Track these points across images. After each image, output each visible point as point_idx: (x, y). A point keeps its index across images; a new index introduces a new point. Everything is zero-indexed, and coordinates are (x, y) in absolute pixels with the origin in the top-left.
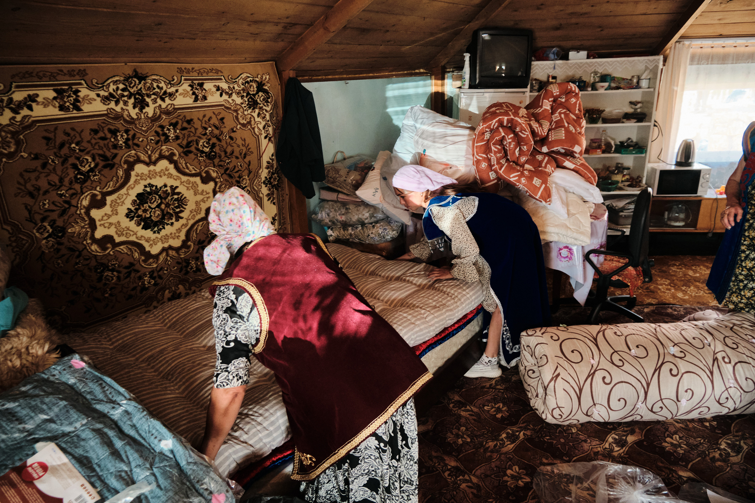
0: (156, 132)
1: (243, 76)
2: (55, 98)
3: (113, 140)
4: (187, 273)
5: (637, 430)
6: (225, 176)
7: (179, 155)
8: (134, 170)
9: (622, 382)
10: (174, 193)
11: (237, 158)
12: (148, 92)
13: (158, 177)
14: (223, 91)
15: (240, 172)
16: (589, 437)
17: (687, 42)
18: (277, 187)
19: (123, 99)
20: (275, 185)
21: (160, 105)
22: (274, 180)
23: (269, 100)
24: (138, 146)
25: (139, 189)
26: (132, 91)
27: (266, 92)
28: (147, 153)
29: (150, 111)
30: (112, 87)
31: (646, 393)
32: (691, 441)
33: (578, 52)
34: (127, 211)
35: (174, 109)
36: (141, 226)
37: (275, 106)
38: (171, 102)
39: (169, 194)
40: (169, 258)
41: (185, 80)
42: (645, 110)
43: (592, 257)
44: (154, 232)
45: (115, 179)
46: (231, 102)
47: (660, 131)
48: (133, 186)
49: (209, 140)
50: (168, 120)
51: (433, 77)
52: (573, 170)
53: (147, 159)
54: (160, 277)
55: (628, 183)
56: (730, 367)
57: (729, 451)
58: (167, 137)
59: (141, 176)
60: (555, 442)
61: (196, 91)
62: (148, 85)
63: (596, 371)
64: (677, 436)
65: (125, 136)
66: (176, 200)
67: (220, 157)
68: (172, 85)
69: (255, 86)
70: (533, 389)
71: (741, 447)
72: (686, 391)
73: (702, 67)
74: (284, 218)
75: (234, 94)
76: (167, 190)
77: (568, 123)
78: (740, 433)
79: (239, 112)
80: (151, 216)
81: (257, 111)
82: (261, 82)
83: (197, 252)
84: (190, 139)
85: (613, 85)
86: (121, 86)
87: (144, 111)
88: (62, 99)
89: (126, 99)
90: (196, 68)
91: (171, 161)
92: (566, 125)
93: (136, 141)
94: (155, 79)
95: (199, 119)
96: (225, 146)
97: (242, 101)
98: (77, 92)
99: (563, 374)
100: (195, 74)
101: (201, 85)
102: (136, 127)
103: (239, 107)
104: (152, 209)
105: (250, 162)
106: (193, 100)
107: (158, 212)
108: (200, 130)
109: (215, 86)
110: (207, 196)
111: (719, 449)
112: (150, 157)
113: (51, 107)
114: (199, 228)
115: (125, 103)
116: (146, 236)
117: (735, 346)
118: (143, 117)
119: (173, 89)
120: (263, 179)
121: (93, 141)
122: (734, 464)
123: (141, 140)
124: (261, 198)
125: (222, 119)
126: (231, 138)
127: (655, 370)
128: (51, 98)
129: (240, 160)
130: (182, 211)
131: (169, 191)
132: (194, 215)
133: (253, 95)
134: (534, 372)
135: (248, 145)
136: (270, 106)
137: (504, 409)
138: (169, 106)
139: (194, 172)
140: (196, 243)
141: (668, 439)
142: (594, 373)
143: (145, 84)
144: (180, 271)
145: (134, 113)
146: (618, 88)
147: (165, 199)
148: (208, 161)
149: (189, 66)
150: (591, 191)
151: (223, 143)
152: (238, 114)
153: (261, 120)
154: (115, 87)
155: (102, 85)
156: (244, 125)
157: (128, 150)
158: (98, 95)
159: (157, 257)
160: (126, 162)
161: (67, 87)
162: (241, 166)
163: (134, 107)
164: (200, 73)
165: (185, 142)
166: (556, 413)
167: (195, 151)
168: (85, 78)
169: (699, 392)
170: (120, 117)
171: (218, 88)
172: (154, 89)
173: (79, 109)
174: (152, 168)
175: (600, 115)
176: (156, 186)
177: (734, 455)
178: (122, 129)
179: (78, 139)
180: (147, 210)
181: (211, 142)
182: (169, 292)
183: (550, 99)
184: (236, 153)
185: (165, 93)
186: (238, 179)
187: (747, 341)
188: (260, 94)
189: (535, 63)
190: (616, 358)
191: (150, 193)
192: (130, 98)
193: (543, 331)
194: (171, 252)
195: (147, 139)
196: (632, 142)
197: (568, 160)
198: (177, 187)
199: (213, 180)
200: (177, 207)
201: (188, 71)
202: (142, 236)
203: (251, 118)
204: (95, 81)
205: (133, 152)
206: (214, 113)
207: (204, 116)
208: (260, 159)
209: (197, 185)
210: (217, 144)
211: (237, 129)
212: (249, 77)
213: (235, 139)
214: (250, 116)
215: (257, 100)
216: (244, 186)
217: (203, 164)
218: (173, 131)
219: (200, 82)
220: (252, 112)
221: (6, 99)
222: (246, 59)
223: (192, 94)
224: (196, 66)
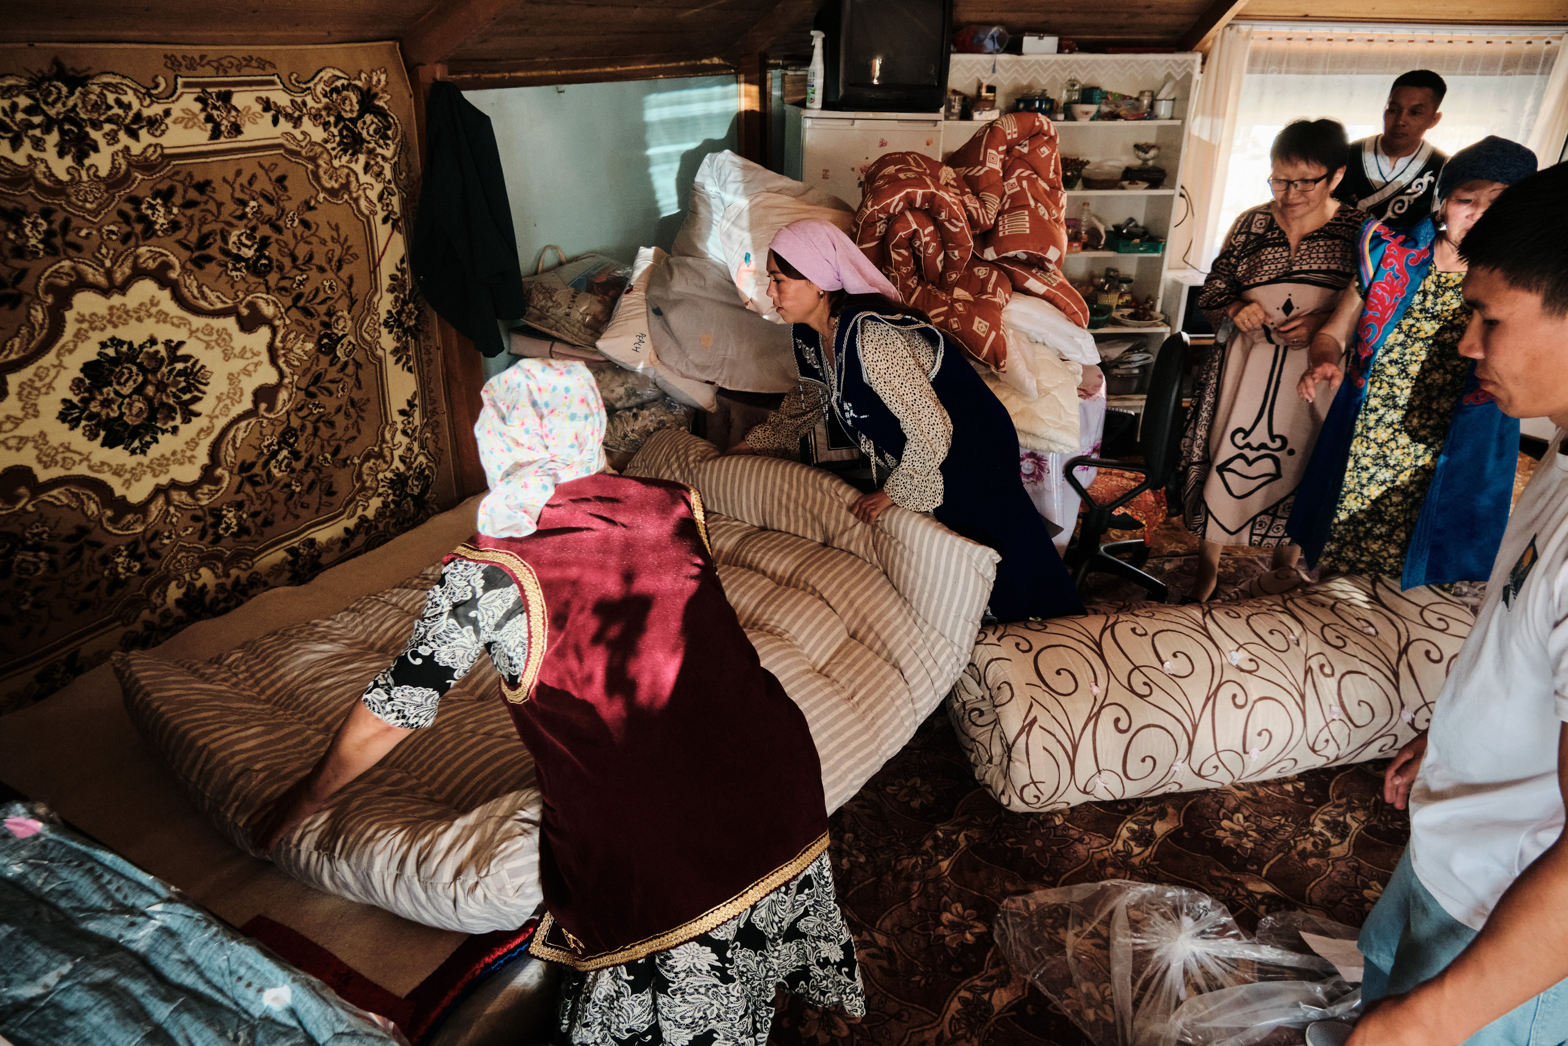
0: (122, 214)
1: (326, 74)
3: (12, 236)
4: (217, 539)
5: (1170, 810)
6: (295, 314)
7: (183, 267)
8: (71, 307)
9: (1149, 726)
10: (174, 358)
11: (321, 269)
12: (95, 116)
13: (133, 322)
14: (278, 112)
15: (330, 303)
16: (1086, 830)
17: (1244, 27)
18: (413, 332)
19: (30, 132)
20: (409, 327)
21: (127, 149)
22: (409, 317)
23: (390, 133)
24: (78, 248)
25: (89, 352)
26: (52, 112)
27: (379, 112)
28: (103, 265)
29: (102, 161)
31: (1191, 744)
32: (1264, 823)
33: (1041, 38)
34: (61, 407)
35: (163, 156)
36: (100, 439)
37: (404, 148)
38: (154, 141)
39: (163, 359)
40: (172, 510)
41: (187, 85)
42: (1164, 164)
43: (1078, 472)
44: (133, 452)
45: (24, 331)
46: (300, 137)
47: (1190, 205)
48: (71, 346)
49: (254, 229)
50: (151, 184)
51: (742, 78)
52: (1044, 297)
53: (102, 280)
54: (155, 555)
55: (1130, 311)
56: (1332, 683)
57: (1328, 834)
58: (149, 224)
59: (92, 322)
60: (1024, 847)
61: (215, 113)
62: (93, 97)
63: (1102, 707)
64: (1240, 816)
65: (44, 226)
66: (181, 373)
67: (281, 268)
68: (155, 99)
69: (355, 100)
70: (981, 749)
71: (1346, 826)
72: (1260, 734)
73: (1271, 78)
74: (434, 402)
75: (305, 119)
76: (157, 352)
77: (1036, 201)
78: (1344, 800)
79: (321, 162)
80: (122, 414)
81: (362, 158)
82: (369, 89)
83: (239, 490)
84: (206, 229)
85: (1105, 109)
86: (23, 101)
87: (87, 162)
89: (37, 132)
90: (211, 56)
91: (163, 282)
92: (1032, 203)
93: (71, 237)
94: (106, 85)
95: (225, 180)
96: (292, 243)
97: (325, 135)
99: (1044, 719)
101: (226, 97)
102: (69, 203)
103: (319, 150)
104: (124, 397)
105: (351, 278)
106: (208, 134)
107: (138, 405)
108: (230, 207)
109: (259, 99)
110: (256, 359)
111: (1312, 834)
112: (109, 274)
114: (241, 435)
115: (38, 144)
116: (114, 463)
117: (1340, 643)
118: (85, 178)
119: (157, 109)
120: (384, 316)
122: (1338, 859)
123: (83, 233)
124: (380, 360)
125: (281, 179)
126: (305, 224)
127: (1208, 699)
129: (330, 274)
130: (196, 399)
131: (163, 353)
132: (226, 406)
133: (351, 120)
134: (982, 713)
135: (346, 240)
136: (392, 147)
137: (923, 789)
138: (151, 150)
139: (219, 306)
140: (236, 470)
141: (1225, 823)
142: (1099, 712)
143: (84, 95)
144: (201, 538)
145: (61, 167)
146: (1113, 116)
147: (155, 371)
148: (252, 279)
149: (193, 51)
150: (1078, 340)
151: (287, 236)
152: (318, 166)
153: (372, 181)
154: (7, 104)
156: (332, 192)
157: (51, 260)
159: (142, 508)
160: (51, 288)
162: (331, 287)
163: (61, 154)
164: (220, 68)
165: (193, 237)
166: (1030, 793)
167: (220, 257)
169: (1281, 733)
170: (27, 179)
171: (267, 105)
172: (110, 108)
174: (116, 300)
175: (1079, 171)
176: (131, 344)
177: (1337, 841)
178: (33, 207)
180: (112, 401)
181: (258, 236)
182: (178, 587)
183: (1001, 148)
184: (319, 259)
185: (138, 117)
186: (326, 319)
187: (1361, 632)
188: (368, 118)
189: (955, 58)
190: (1137, 680)
191: (115, 361)
192: (47, 130)
193: (998, 634)
194: (175, 496)
195: (99, 230)
196: (1136, 226)
197: (1034, 276)
198: (181, 343)
199: (268, 322)
200: (184, 391)
201: (192, 65)
202: (103, 463)
203: (348, 175)
205: (66, 263)
206: (261, 166)
207: (239, 173)
208: (374, 271)
209: (230, 336)
210: (273, 240)
211: (317, 201)
212: (339, 78)
213: (314, 227)
214: (346, 171)
215: (360, 134)
216: (340, 334)
217: (242, 286)
218: (162, 210)
219: (223, 89)
220: (350, 161)
222: (330, 34)
223: (206, 120)
224: (209, 51)
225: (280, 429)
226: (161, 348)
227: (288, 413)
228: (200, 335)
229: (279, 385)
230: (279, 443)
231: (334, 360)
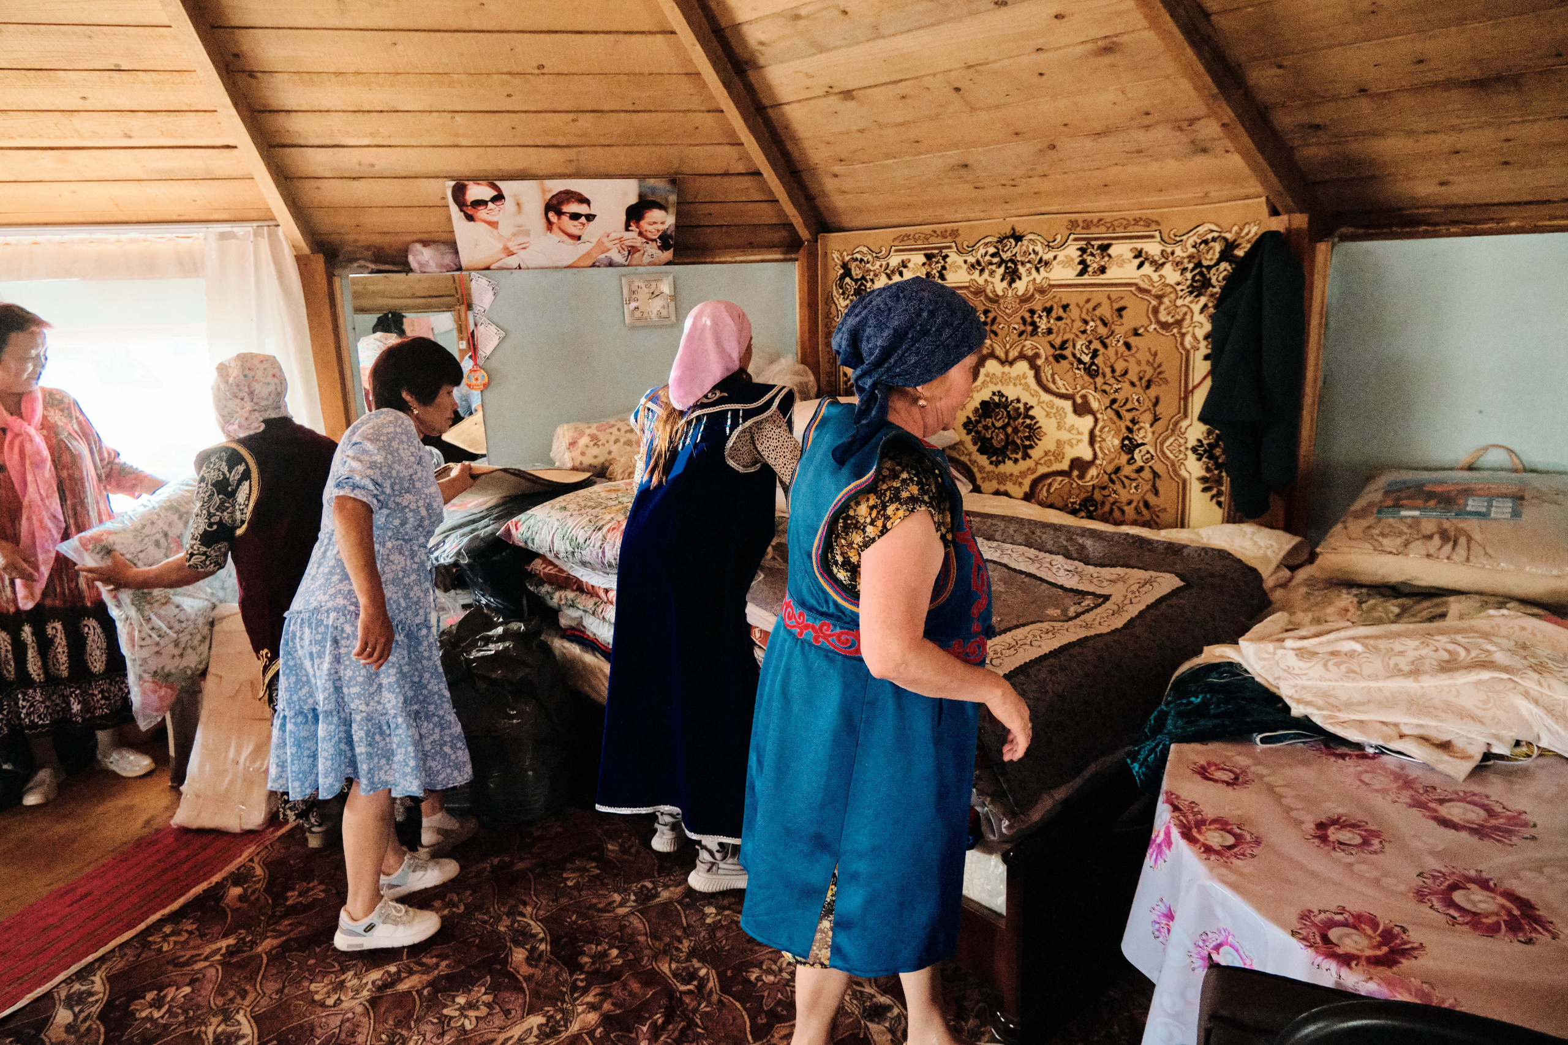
0: (1023, 318)
1: (1201, 230)
2: (924, 264)
6: (1108, 412)
7: (1046, 359)
10: (1026, 416)
11: (1133, 384)
12: (1024, 259)
13: (1011, 385)
14: (1147, 259)
15: (1134, 413)
19: (990, 267)
21: (1035, 279)
24: (996, 334)
25: (985, 395)
26: (1005, 256)
28: (1005, 347)
29: (1020, 286)
30: (982, 251)
34: (965, 420)
35: (1050, 285)
36: (978, 447)
38: (1046, 275)
39: (1020, 413)
41: (1075, 240)
44: (991, 463)
46: (1155, 279)
49: (1090, 342)
53: (1003, 356)
58: (1035, 326)
59: (991, 377)
62: (1024, 248)
66: (1029, 426)
67: (1104, 375)
68: (1050, 249)
69: (1217, 247)
75: (1168, 266)
76: (1018, 408)
79: (1166, 300)
80: (991, 438)
81: (1203, 300)
82: (1235, 240)
84: (1066, 337)
86: (992, 250)
87: (1014, 285)
88: (930, 265)
89: (994, 267)
91: (1034, 366)
93: (995, 328)
94: (1030, 241)
95: (1078, 305)
96: (1110, 358)
97: (1180, 279)
98: (947, 256)
100: (1104, 229)
101: (1104, 248)
102: (999, 307)
103: (1169, 289)
104: (995, 428)
105: (1158, 399)
106: (1079, 272)
107: (1002, 436)
108: (1078, 324)
109: (1132, 249)
110: (1079, 437)
112: (1007, 353)
114: (1056, 486)
115: (992, 273)
118: (1010, 295)
119: (1050, 255)
120: (1192, 442)
123: (1001, 326)
124: (1184, 481)
125: (1121, 310)
126: (1128, 346)
128: (921, 263)
129: (1138, 389)
130: (1031, 447)
131: (1022, 410)
132: (1050, 461)
133: (1209, 268)
135: (1160, 366)
138: (1044, 281)
139: (1063, 391)
143: (1021, 247)
145: (1000, 287)
147: (1015, 419)
148: (1087, 378)
149: (1095, 217)
151: (1111, 352)
152: (1161, 303)
153: (1206, 321)
155: (972, 249)
156: (1165, 326)
158: (965, 262)
161: (936, 251)
162: (1138, 400)
163: (1002, 280)
164: (1112, 227)
165: (1058, 342)
167: (1071, 357)
168: (957, 240)
170: (981, 292)
171: (1139, 254)
172: (1030, 254)
174: (1007, 369)
176: (1006, 398)
180: (989, 428)
181: (1092, 347)
184: (1133, 376)
186: (1130, 425)
188: (1224, 265)
191: (997, 405)
192: (999, 266)
195: (1009, 326)
198: (1032, 407)
199: (1093, 413)
203: (1185, 314)
204: (965, 244)
206: (1109, 298)
207: (1088, 301)
208: (1186, 399)
209: (1065, 414)
210: (1100, 353)
211: (1146, 329)
212: (1212, 231)
213: (1134, 350)
214: (1185, 309)
215: (1210, 279)
216: (1140, 441)
217: (1080, 382)
218: (1045, 320)
219: (1106, 242)
220: (1191, 302)
221: (884, 263)
222: (1206, 195)
223: (1080, 263)
224: (1108, 216)
225: (1083, 495)
226: (1021, 405)
227: (1094, 487)
228: (1044, 406)
229: (1091, 463)
230: (1080, 504)
231: (1131, 461)
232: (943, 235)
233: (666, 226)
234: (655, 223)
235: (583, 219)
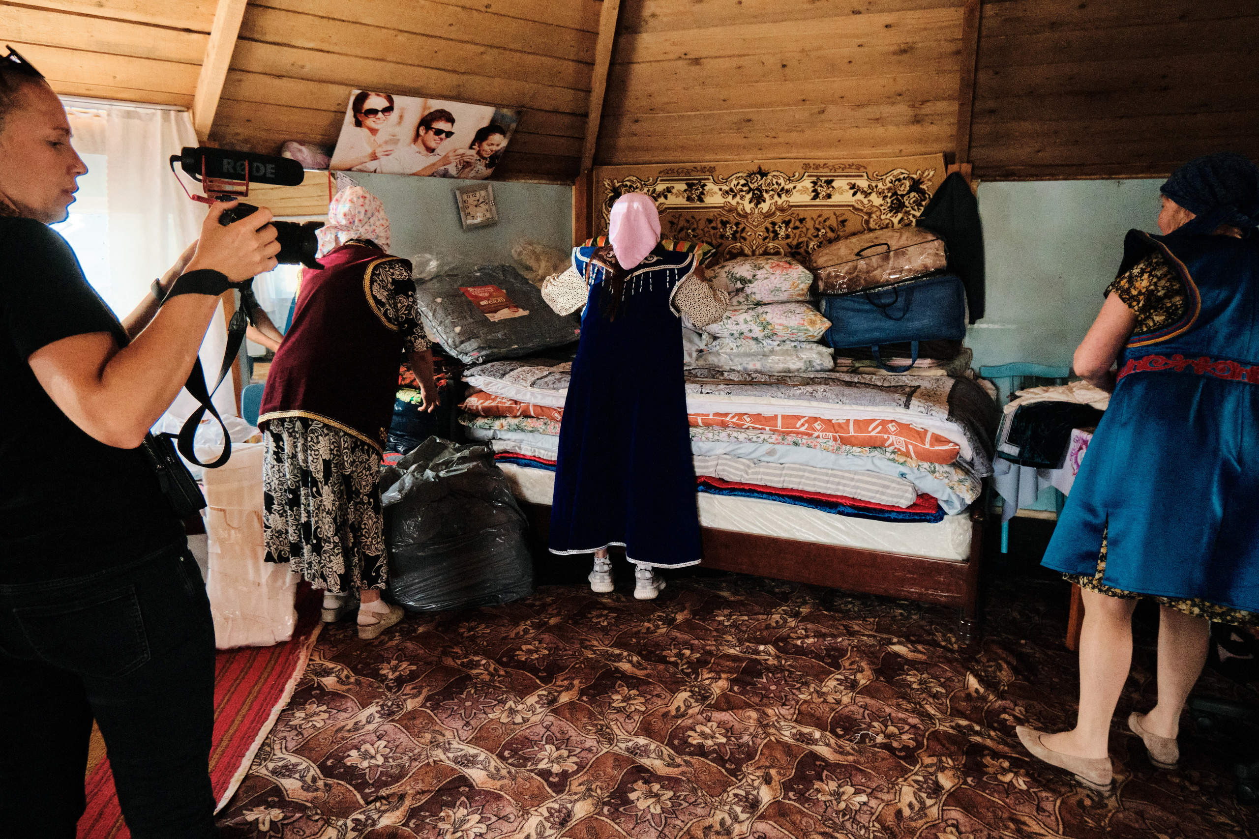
0: (767, 229)
1: (895, 172)
2: (685, 191)
3: (722, 231)
7: (785, 255)
12: (768, 188)
14: (859, 190)
19: (741, 193)
21: (776, 202)
23: (924, 203)
24: (745, 239)
26: (752, 186)
27: (922, 192)
28: (752, 248)
29: (765, 207)
30: (735, 182)
35: (789, 206)
38: (786, 199)
41: (809, 176)
46: (866, 202)
49: (821, 243)
50: (782, 217)
53: (750, 254)
58: (776, 234)
61: (819, 189)
62: (769, 181)
65: (735, 228)
68: (792, 181)
69: (908, 183)
75: (874, 194)
79: (874, 216)
81: (900, 215)
82: (920, 179)
84: (800, 240)
86: (742, 182)
87: (759, 206)
88: (691, 191)
89: (744, 193)
90: (830, 164)
93: (744, 235)
94: (775, 175)
95: (812, 219)
97: (882, 202)
98: (705, 185)
101: (829, 183)
102: (747, 221)
103: (875, 209)
106: (812, 197)
108: (812, 231)
109: (849, 183)
112: (753, 252)
113: (681, 197)
115: (742, 198)
118: (756, 212)
119: (791, 186)
121: (706, 229)
123: (749, 234)
128: (683, 189)
133: (903, 196)
138: (785, 203)
143: (766, 180)
145: (749, 207)
149: (822, 162)
152: (870, 217)
154: (736, 183)
155: (726, 181)
157: (733, 242)
158: (720, 189)
161: (697, 182)
163: (750, 202)
164: (834, 169)
165: (795, 243)
168: (714, 174)
170: (734, 211)
171: (853, 187)
172: (773, 185)
173: (701, 200)
178: (733, 220)
179: (695, 226)
185: (783, 189)
188: (912, 194)
192: (748, 193)
195: (755, 234)
201: (818, 167)
203: (888, 224)
204: (720, 177)
205: (739, 244)
206: (835, 214)
207: (820, 216)
212: (903, 173)
214: (888, 221)
215: (904, 203)
218: (784, 229)
219: (830, 178)
220: (892, 217)
221: (651, 189)
222: (901, 151)
223: (813, 191)
224: (831, 162)
232: (703, 170)
233: (499, 148)
234: (493, 144)
235: (443, 136)
